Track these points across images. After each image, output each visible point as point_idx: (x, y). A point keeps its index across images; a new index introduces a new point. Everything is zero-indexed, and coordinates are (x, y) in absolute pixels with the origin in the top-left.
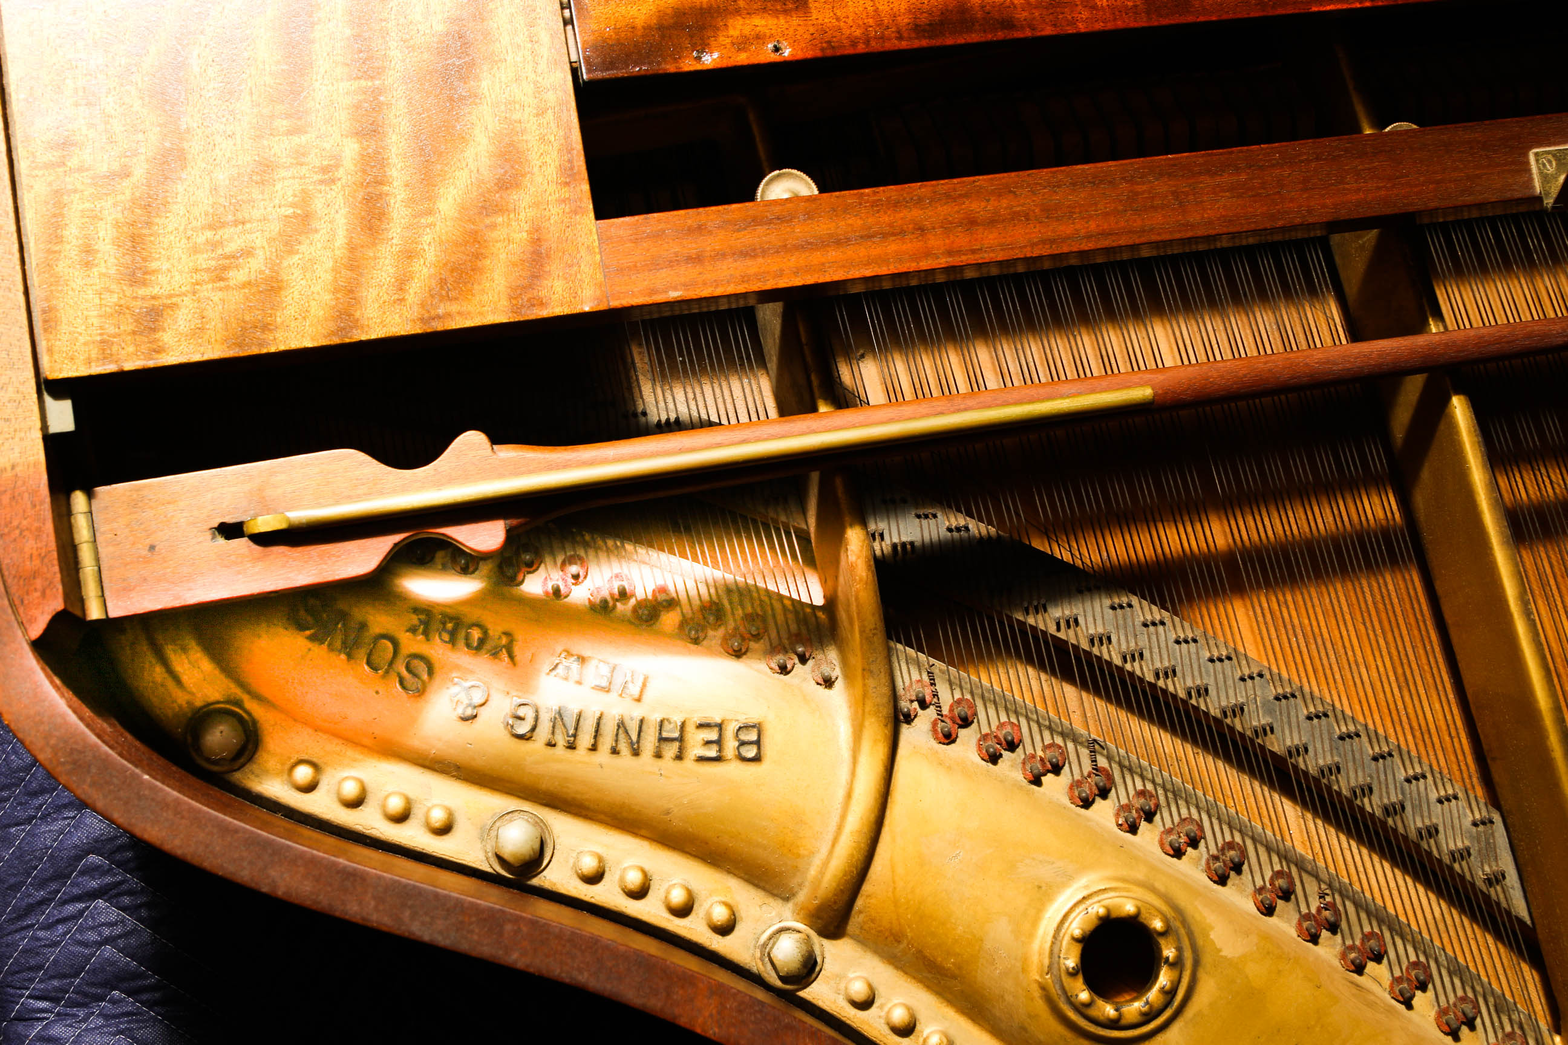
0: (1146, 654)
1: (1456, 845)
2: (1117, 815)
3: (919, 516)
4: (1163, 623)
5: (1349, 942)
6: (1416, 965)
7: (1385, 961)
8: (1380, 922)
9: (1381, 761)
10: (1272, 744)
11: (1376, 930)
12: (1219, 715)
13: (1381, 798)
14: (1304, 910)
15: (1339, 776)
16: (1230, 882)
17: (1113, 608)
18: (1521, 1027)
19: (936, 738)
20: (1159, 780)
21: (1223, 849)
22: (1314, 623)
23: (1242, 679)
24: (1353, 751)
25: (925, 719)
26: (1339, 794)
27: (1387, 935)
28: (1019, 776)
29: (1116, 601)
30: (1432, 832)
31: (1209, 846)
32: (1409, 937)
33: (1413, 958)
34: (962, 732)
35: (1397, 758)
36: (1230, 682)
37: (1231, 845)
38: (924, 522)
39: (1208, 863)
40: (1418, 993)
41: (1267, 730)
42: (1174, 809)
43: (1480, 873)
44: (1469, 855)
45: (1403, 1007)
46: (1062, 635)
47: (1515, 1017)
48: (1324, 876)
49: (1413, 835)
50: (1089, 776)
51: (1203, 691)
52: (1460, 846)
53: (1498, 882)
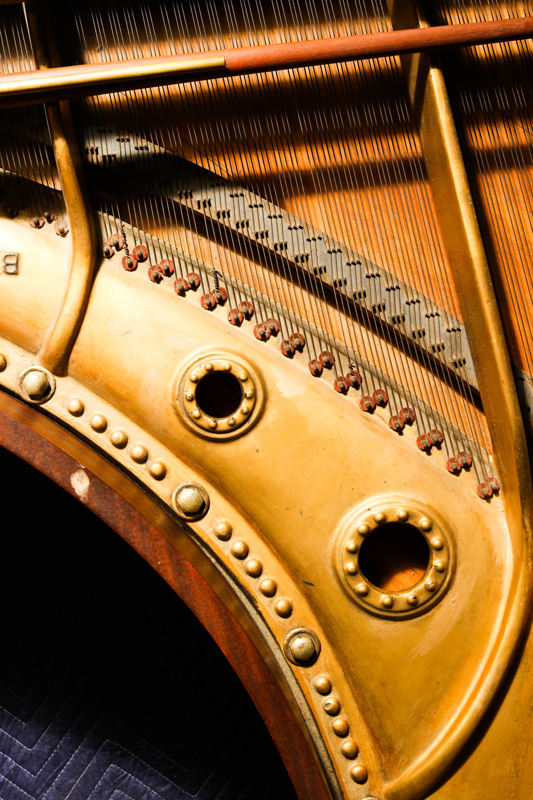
0: (251, 223)
1: (435, 342)
2: (229, 315)
3: (119, 140)
4: (261, 206)
5: (366, 395)
6: (405, 410)
7: (387, 407)
8: (386, 384)
9: (392, 291)
10: (326, 278)
11: (383, 388)
12: (294, 261)
13: (391, 313)
14: (340, 375)
15: (366, 299)
16: (295, 357)
17: (232, 196)
18: (469, 449)
19: (124, 267)
20: (254, 296)
21: (292, 337)
23: (309, 240)
24: (375, 285)
25: (119, 256)
26: (365, 309)
27: (390, 392)
28: (173, 291)
29: (235, 192)
30: (421, 334)
31: (284, 335)
32: (403, 394)
33: (405, 406)
34: (140, 264)
35: (403, 291)
36: (301, 242)
37: (296, 336)
38: (122, 144)
39: (282, 345)
40: (407, 426)
41: (322, 270)
42: (263, 313)
43: (450, 359)
44: (444, 348)
45: (397, 433)
46: (201, 211)
47: (466, 443)
48: (352, 356)
49: (409, 335)
50: (214, 292)
51: (284, 246)
52: (438, 342)
53: (461, 365)
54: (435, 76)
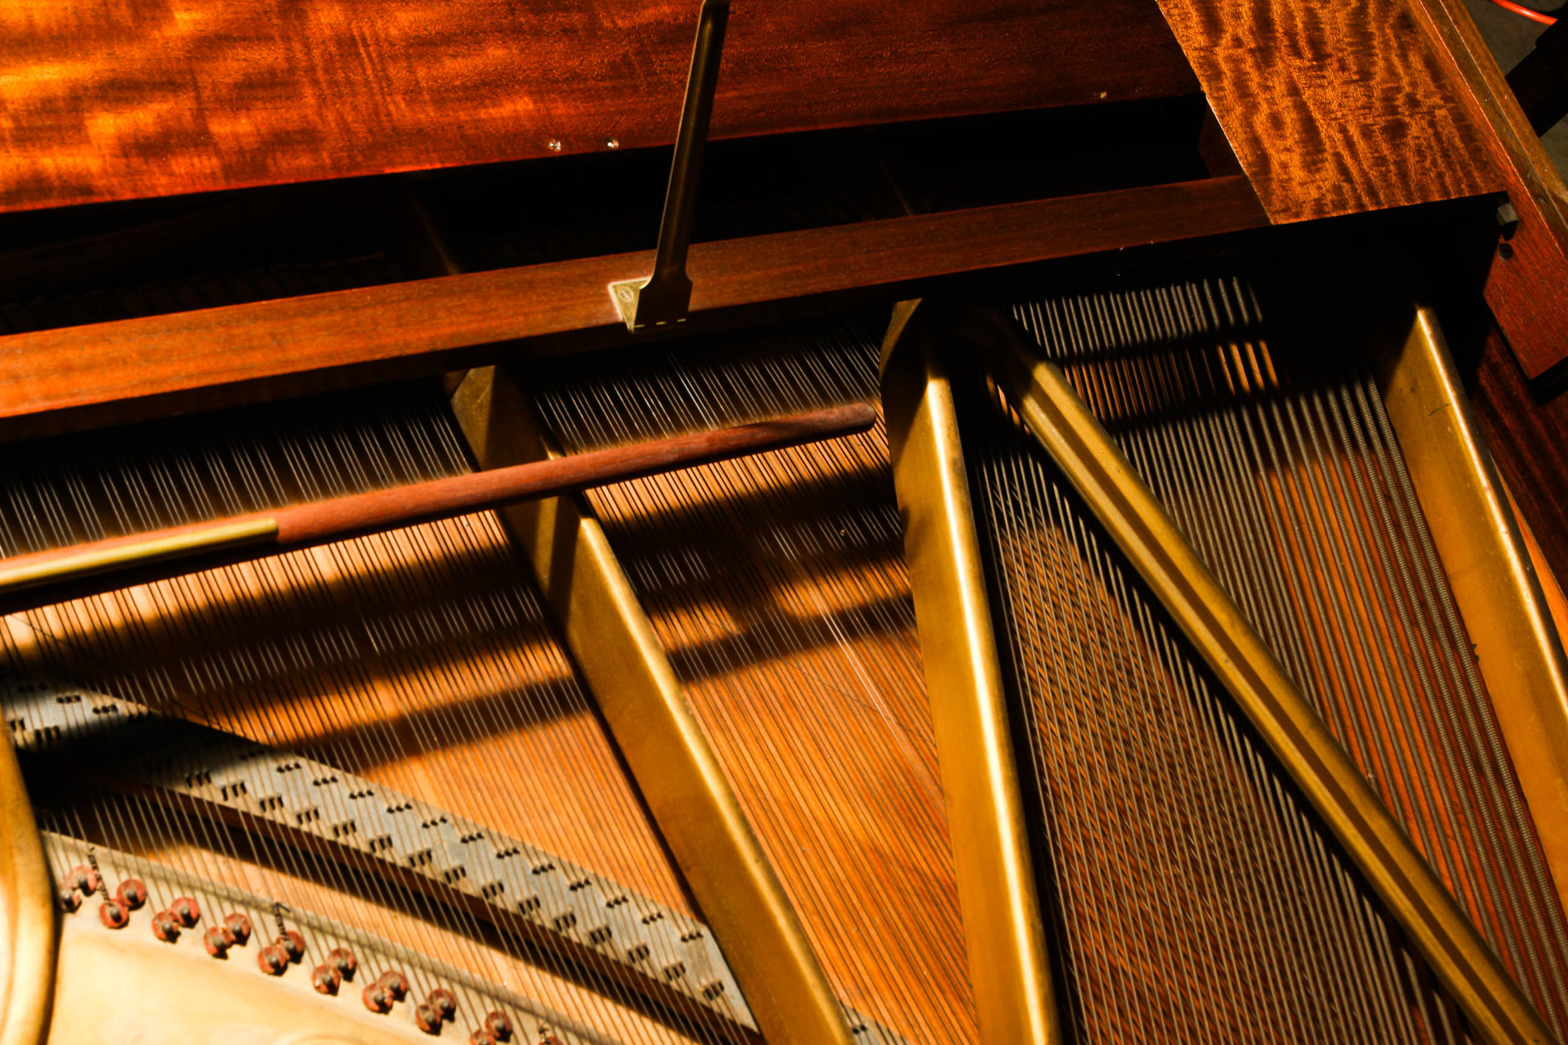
0: (321, 812)
1: (669, 962)
2: (314, 978)
3: (60, 701)
4: (334, 780)
9: (580, 889)
10: (466, 887)
12: (406, 864)
13: (585, 925)
15: (540, 911)
16: (443, 1031)
17: (280, 770)
19: (106, 923)
20: (353, 936)
21: (431, 998)
22: (497, 777)
23: (425, 826)
24: (549, 884)
25: (91, 906)
26: (543, 928)
28: (203, 953)
29: (283, 764)
30: (643, 952)
31: (417, 996)
34: (134, 915)
35: (595, 886)
36: (413, 830)
37: (439, 993)
38: (68, 706)
39: (417, 1015)
41: (459, 872)
42: (373, 964)
43: (698, 987)
44: (684, 970)
46: (230, 804)
48: (540, 1010)
49: (624, 958)
50: (278, 942)
51: (386, 842)
52: (673, 962)
53: (717, 994)
54: (589, 531)
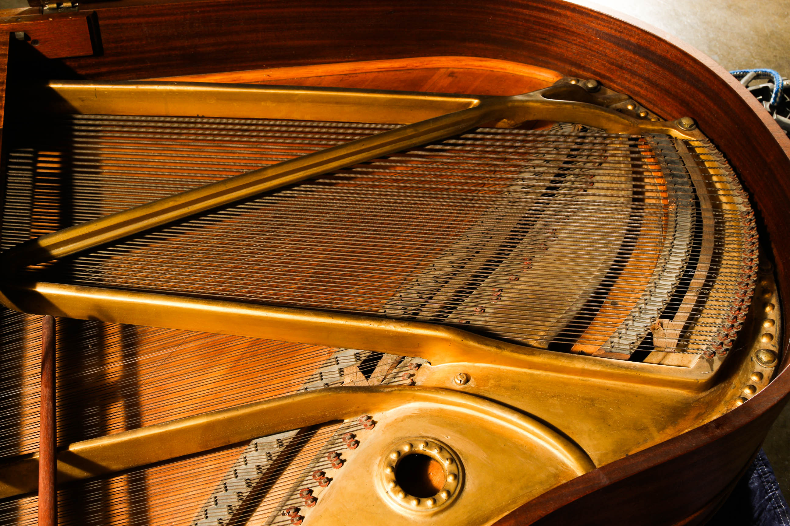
1: (265, 458)
5: (304, 503)
6: (314, 476)
7: (312, 489)
8: (296, 490)
9: (227, 488)
11: (299, 492)
13: (244, 488)
14: (290, 522)
15: (233, 506)
18: (341, 435)
22: (167, 514)
24: (222, 500)
26: (241, 506)
27: (301, 488)
30: (259, 468)
32: (302, 478)
33: (311, 477)
35: (227, 481)
40: (326, 475)
43: (277, 449)
44: (269, 453)
45: (331, 482)
47: (336, 437)
48: (275, 513)
49: (260, 476)
52: (265, 457)
53: (281, 442)
54: (75, 448)
